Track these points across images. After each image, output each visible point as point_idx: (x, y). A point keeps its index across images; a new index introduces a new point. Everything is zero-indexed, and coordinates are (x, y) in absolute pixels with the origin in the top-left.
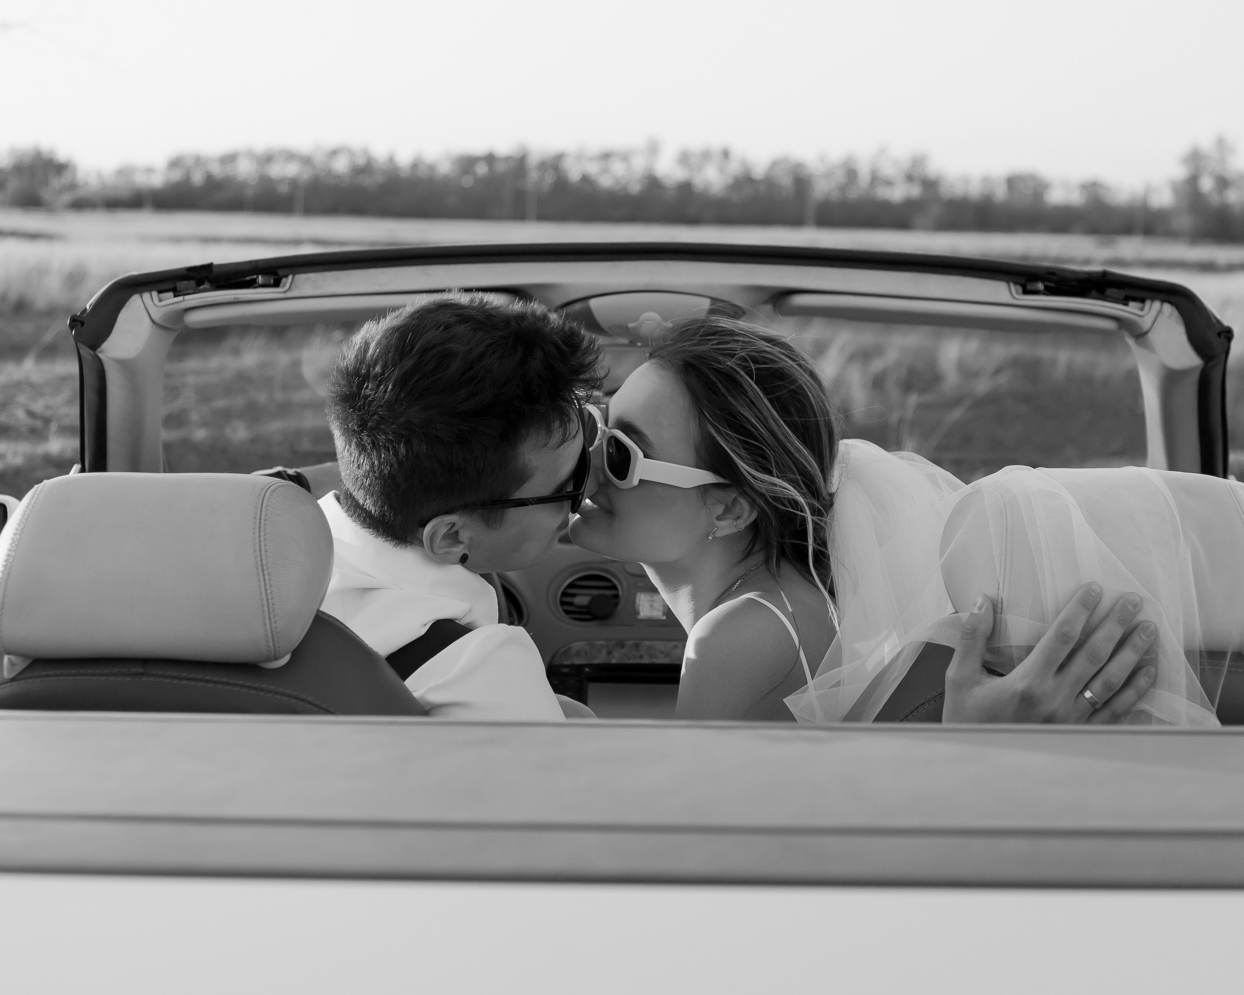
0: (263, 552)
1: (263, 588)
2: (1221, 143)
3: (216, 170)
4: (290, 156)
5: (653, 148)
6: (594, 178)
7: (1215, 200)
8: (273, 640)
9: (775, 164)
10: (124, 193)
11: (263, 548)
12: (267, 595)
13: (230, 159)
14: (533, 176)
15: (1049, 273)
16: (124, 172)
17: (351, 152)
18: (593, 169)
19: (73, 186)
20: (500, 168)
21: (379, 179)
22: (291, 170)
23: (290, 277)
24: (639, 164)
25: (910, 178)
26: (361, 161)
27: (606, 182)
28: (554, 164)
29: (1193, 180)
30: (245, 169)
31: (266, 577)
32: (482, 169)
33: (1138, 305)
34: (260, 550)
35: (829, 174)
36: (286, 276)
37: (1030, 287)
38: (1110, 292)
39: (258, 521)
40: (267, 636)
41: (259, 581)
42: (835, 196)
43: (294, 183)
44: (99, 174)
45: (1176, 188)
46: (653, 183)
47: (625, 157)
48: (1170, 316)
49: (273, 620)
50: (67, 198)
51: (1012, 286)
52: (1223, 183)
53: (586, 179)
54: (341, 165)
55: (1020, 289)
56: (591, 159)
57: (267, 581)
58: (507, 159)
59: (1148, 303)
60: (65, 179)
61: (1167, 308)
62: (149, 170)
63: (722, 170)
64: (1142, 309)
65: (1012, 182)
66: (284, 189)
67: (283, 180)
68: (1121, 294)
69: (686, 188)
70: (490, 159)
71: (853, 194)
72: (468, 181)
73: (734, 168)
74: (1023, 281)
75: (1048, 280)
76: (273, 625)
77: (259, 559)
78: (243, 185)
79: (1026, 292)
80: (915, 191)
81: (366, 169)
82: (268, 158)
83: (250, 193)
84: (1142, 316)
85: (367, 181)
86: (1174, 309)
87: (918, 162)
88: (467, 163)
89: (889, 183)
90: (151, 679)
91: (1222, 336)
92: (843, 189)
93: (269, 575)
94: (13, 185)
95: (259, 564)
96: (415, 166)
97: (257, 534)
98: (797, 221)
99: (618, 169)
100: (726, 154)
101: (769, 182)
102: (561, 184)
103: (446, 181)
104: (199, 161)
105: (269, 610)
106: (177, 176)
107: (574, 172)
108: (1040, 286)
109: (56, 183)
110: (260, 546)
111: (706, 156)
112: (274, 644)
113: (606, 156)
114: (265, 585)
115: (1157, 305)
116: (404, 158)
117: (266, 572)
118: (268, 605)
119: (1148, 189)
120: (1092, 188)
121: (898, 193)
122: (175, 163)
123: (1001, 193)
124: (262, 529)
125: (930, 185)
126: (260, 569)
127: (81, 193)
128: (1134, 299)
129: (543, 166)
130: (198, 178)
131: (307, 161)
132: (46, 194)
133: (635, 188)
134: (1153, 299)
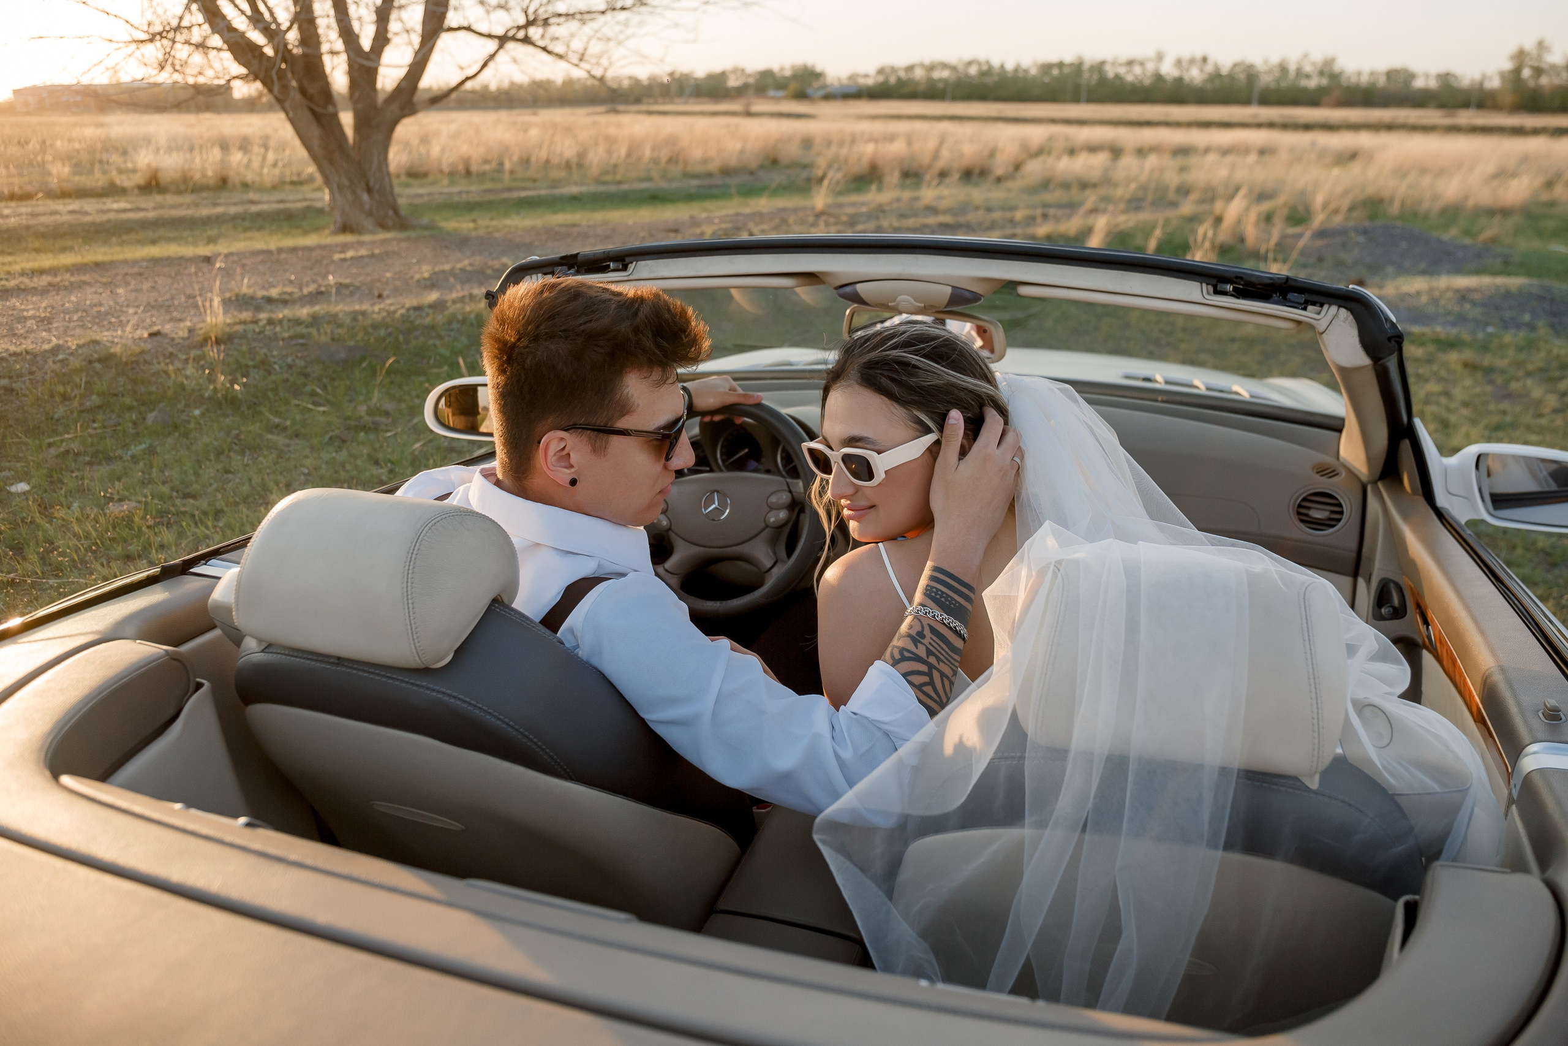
0: (409, 584)
1: (407, 614)
2: (1541, 45)
3: (902, 74)
4: (944, 66)
5: (1160, 57)
6: (1123, 76)
7: (1531, 84)
8: (419, 656)
9: (1235, 65)
10: (852, 90)
11: (409, 580)
12: (410, 621)
13: (910, 68)
14: (1086, 75)
15: (1237, 277)
16: (852, 77)
17: (979, 63)
18: (1122, 70)
19: (824, 86)
20: (1066, 70)
21: (996, 79)
22: (945, 74)
23: (634, 263)
24: (1150, 67)
25: (1321, 73)
26: (985, 68)
27: (1129, 78)
28: (1099, 67)
29: (1517, 71)
30: (919, 74)
31: (410, 605)
32: (1055, 72)
33: (1317, 308)
34: (407, 582)
35: (1270, 71)
36: (632, 263)
37: (1220, 287)
38: (1292, 296)
39: (410, 555)
40: (413, 653)
41: (404, 609)
42: (1273, 85)
43: (945, 81)
44: (839, 79)
45: (1502, 75)
46: (1159, 78)
47: (1142, 64)
48: (1346, 319)
49: (416, 641)
50: (821, 93)
51: (1204, 285)
52: (1538, 71)
53: (1117, 76)
54: (973, 70)
55: (1211, 289)
56: (1121, 65)
57: (411, 609)
58: (1071, 65)
59: (1326, 307)
60: (820, 82)
61: (1343, 312)
62: (866, 76)
63: (1202, 70)
64: (1319, 313)
65: (1390, 74)
66: (941, 85)
67: (940, 80)
68: (1301, 298)
69: (1179, 80)
70: (1060, 65)
71: (1284, 84)
72: (1047, 80)
73: (1209, 68)
74: (1214, 282)
75: (1236, 283)
76: (417, 645)
77: (405, 589)
78: (918, 83)
79: (1217, 292)
80: (1325, 82)
81: (987, 72)
82: (932, 68)
83: (921, 88)
84: (1318, 320)
85: (988, 80)
86: (1349, 313)
87: (1329, 62)
88: (1047, 68)
89: (1308, 76)
90: (344, 669)
91: (1392, 341)
92: (1278, 81)
93: (413, 603)
94: (793, 86)
95: (405, 594)
96: (1016, 70)
97: (407, 568)
98: (1246, 102)
99: (1137, 70)
100: (1205, 60)
101: (1231, 76)
102: (1103, 79)
103: (1034, 78)
104: (893, 70)
105: (412, 633)
106: (881, 79)
107: (1110, 71)
108: (1229, 288)
109: (816, 85)
110: (408, 578)
111: (1192, 61)
112: (420, 658)
113: (1130, 63)
114: (409, 613)
115: (1334, 309)
116: (1010, 66)
117: (410, 601)
118: (411, 629)
119: (1484, 77)
120: (1445, 78)
121: (1312, 83)
122: (881, 71)
123: (1382, 81)
124: (412, 563)
125: (1335, 77)
126: (405, 599)
127: (829, 90)
128: (1314, 304)
129: (1092, 68)
130: (893, 80)
131: (953, 68)
132: (810, 91)
133: (1147, 82)
134: (1330, 305)
